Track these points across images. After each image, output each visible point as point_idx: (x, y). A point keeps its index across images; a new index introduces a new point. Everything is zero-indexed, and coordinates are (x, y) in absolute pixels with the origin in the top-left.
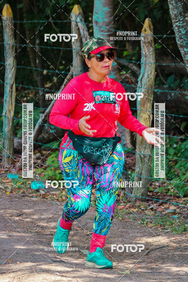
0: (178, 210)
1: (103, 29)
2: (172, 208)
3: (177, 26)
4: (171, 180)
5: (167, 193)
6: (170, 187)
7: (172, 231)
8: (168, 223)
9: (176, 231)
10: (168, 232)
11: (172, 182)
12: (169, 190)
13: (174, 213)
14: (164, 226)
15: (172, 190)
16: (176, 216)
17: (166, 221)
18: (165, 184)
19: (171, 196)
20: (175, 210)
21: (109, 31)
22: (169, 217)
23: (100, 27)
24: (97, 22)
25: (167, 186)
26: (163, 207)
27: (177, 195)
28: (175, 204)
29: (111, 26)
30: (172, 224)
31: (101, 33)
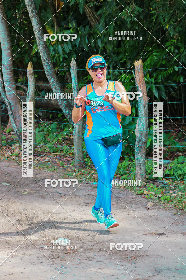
0: (50, 160)
1: (7, 68)
2: (48, 159)
3: (45, 65)
4: (46, 144)
5: (44, 151)
6: (46, 148)
7: (48, 171)
8: (46, 166)
9: (50, 170)
10: (46, 171)
11: (47, 145)
12: (45, 150)
13: (49, 161)
14: (44, 168)
15: (47, 150)
16: (49, 163)
17: (45, 166)
18: (43, 147)
19: (46, 152)
20: (49, 160)
21: (10, 69)
22: (46, 163)
23: (6, 67)
24: (4, 65)
25: (44, 147)
26: (42, 159)
27: (50, 152)
28: (49, 156)
29: (11, 66)
30: (48, 167)
31: (6, 70)
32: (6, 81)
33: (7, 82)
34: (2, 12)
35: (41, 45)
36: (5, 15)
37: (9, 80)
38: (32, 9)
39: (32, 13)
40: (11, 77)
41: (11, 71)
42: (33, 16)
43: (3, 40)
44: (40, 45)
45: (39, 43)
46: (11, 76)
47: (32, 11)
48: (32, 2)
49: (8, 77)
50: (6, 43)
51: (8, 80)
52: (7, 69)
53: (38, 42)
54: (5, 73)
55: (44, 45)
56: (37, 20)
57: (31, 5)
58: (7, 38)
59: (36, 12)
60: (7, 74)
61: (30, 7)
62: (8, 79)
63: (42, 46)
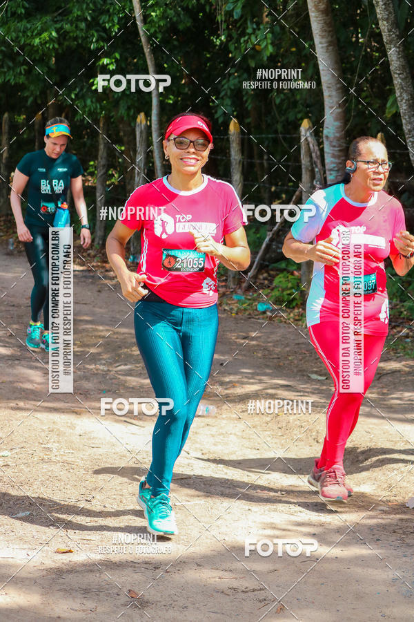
0: (411, 334)
1: (334, 144)
2: (405, 331)
3: (410, 141)
4: (404, 302)
5: (400, 315)
6: (403, 310)
7: (404, 355)
8: (400, 347)
9: (409, 355)
10: (400, 356)
11: (405, 304)
12: (402, 312)
13: (407, 336)
14: (396, 350)
15: (405, 313)
16: (408, 340)
17: (398, 345)
18: (398, 307)
19: (404, 318)
20: (408, 334)
21: (340, 146)
22: (401, 340)
23: (331, 142)
24: (327, 137)
25: (400, 308)
26: (395, 331)
27: (411, 317)
28: (409, 327)
29: (342, 141)
30: (405, 348)
31: (332, 148)
32: (331, 170)
33: (332, 172)
34: (330, 31)
35: (404, 101)
36: (335, 37)
37: (336, 169)
38: (390, 27)
39: (390, 35)
40: (340, 163)
41: (340, 151)
42: (391, 42)
43: (328, 87)
44: (402, 101)
45: (401, 96)
46: (340, 161)
47: (390, 31)
48: (390, 13)
49: (334, 163)
50: (334, 93)
51: (334, 167)
52: (334, 146)
53: (399, 94)
54: (328, 153)
55: (411, 102)
56: (398, 50)
57: (387, 20)
58: (336, 84)
59: (398, 33)
60: (334, 156)
61: (385, 23)
62: (335, 165)
63: (405, 103)
